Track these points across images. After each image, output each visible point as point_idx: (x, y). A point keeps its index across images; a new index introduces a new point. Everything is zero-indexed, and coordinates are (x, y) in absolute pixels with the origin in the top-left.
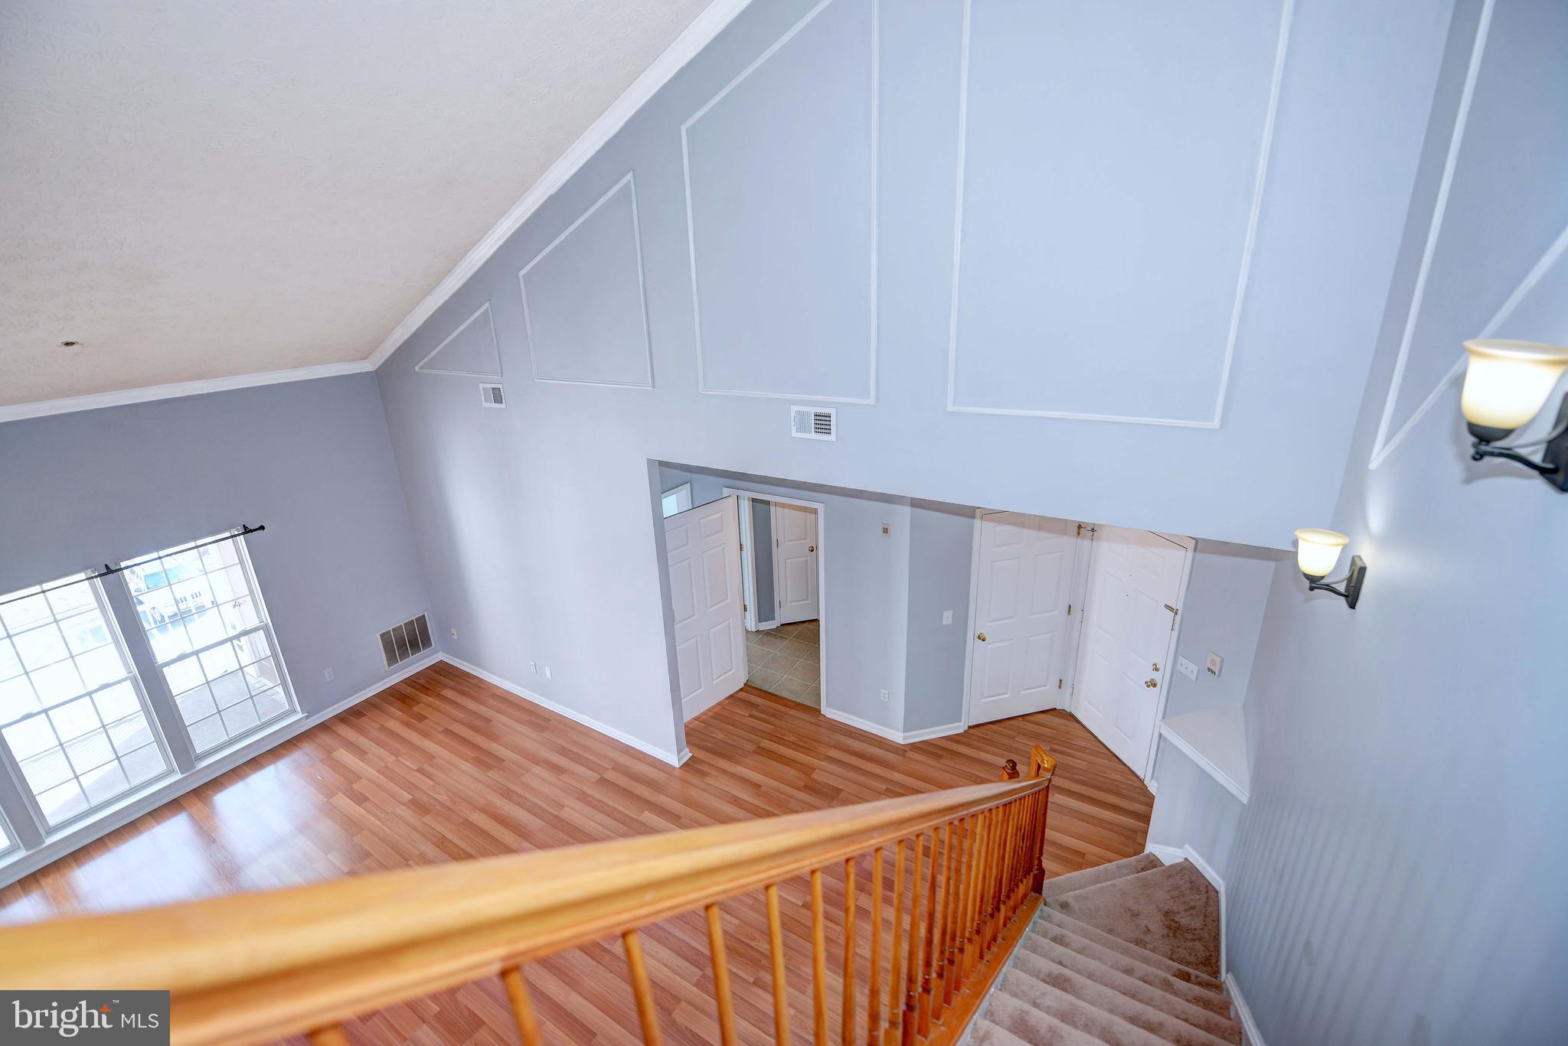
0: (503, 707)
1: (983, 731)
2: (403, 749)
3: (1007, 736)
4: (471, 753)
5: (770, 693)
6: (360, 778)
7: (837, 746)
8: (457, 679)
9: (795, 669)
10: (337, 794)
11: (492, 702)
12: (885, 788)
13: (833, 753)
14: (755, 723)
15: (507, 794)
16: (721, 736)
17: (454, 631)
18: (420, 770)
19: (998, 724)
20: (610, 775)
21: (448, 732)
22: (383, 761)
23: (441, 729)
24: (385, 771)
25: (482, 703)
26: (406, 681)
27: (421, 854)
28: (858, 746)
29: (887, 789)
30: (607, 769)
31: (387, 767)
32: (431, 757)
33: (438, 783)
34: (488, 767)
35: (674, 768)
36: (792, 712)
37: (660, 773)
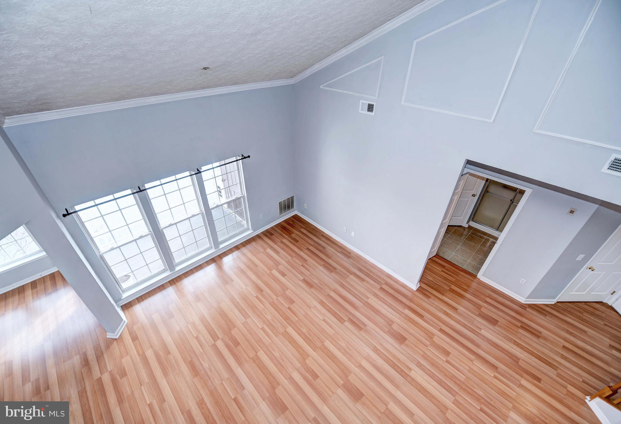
0: (329, 242)
1: (564, 305)
2: (294, 255)
3: (578, 311)
4: (322, 263)
5: (448, 261)
6: (280, 264)
7: (490, 297)
8: (305, 225)
9: (457, 250)
10: (273, 270)
11: (323, 239)
12: (520, 325)
13: (488, 300)
14: (444, 275)
15: (342, 286)
16: (431, 279)
17: (305, 205)
18: (302, 265)
19: (572, 303)
20: (384, 287)
21: (308, 249)
22: (288, 259)
23: (306, 248)
24: (288, 262)
25: (319, 239)
26: (285, 221)
27: (314, 306)
28: (500, 299)
29: (521, 325)
30: (383, 284)
31: (288, 261)
32: (305, 261)
33: (312, 274)
34: (331, 271)
35: (414, 291)
36: (462, 273)
37: (408, 291)
